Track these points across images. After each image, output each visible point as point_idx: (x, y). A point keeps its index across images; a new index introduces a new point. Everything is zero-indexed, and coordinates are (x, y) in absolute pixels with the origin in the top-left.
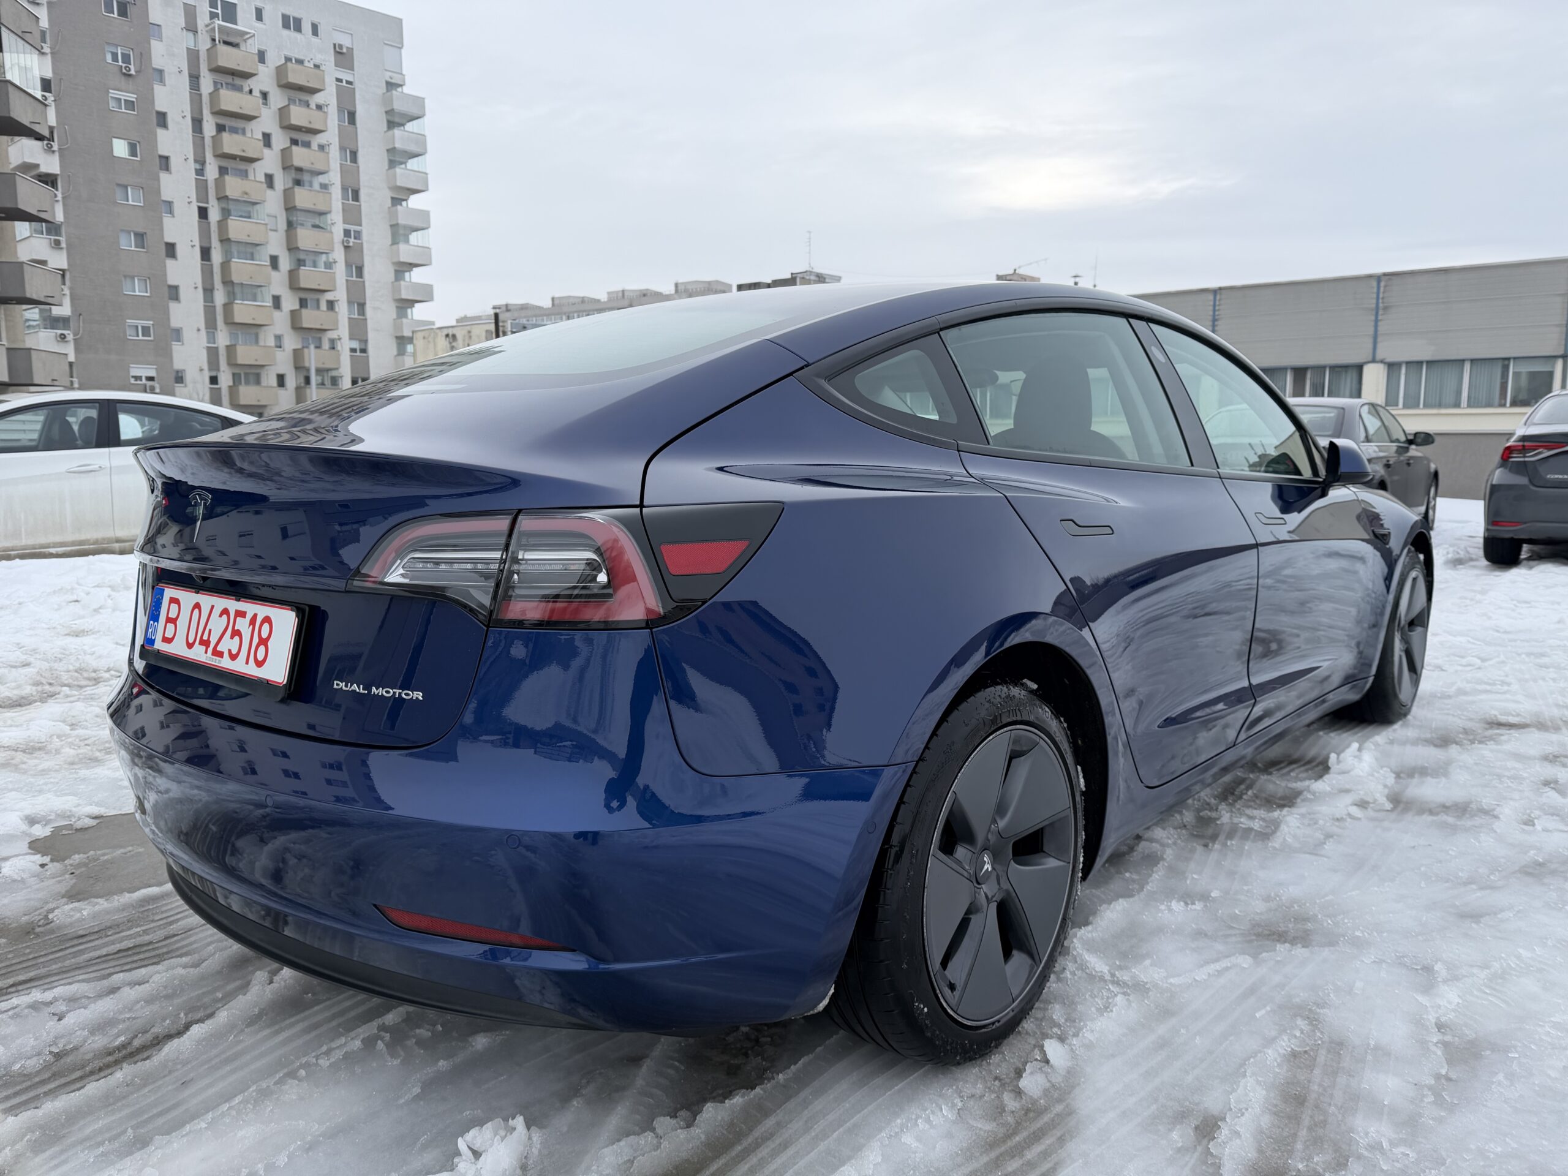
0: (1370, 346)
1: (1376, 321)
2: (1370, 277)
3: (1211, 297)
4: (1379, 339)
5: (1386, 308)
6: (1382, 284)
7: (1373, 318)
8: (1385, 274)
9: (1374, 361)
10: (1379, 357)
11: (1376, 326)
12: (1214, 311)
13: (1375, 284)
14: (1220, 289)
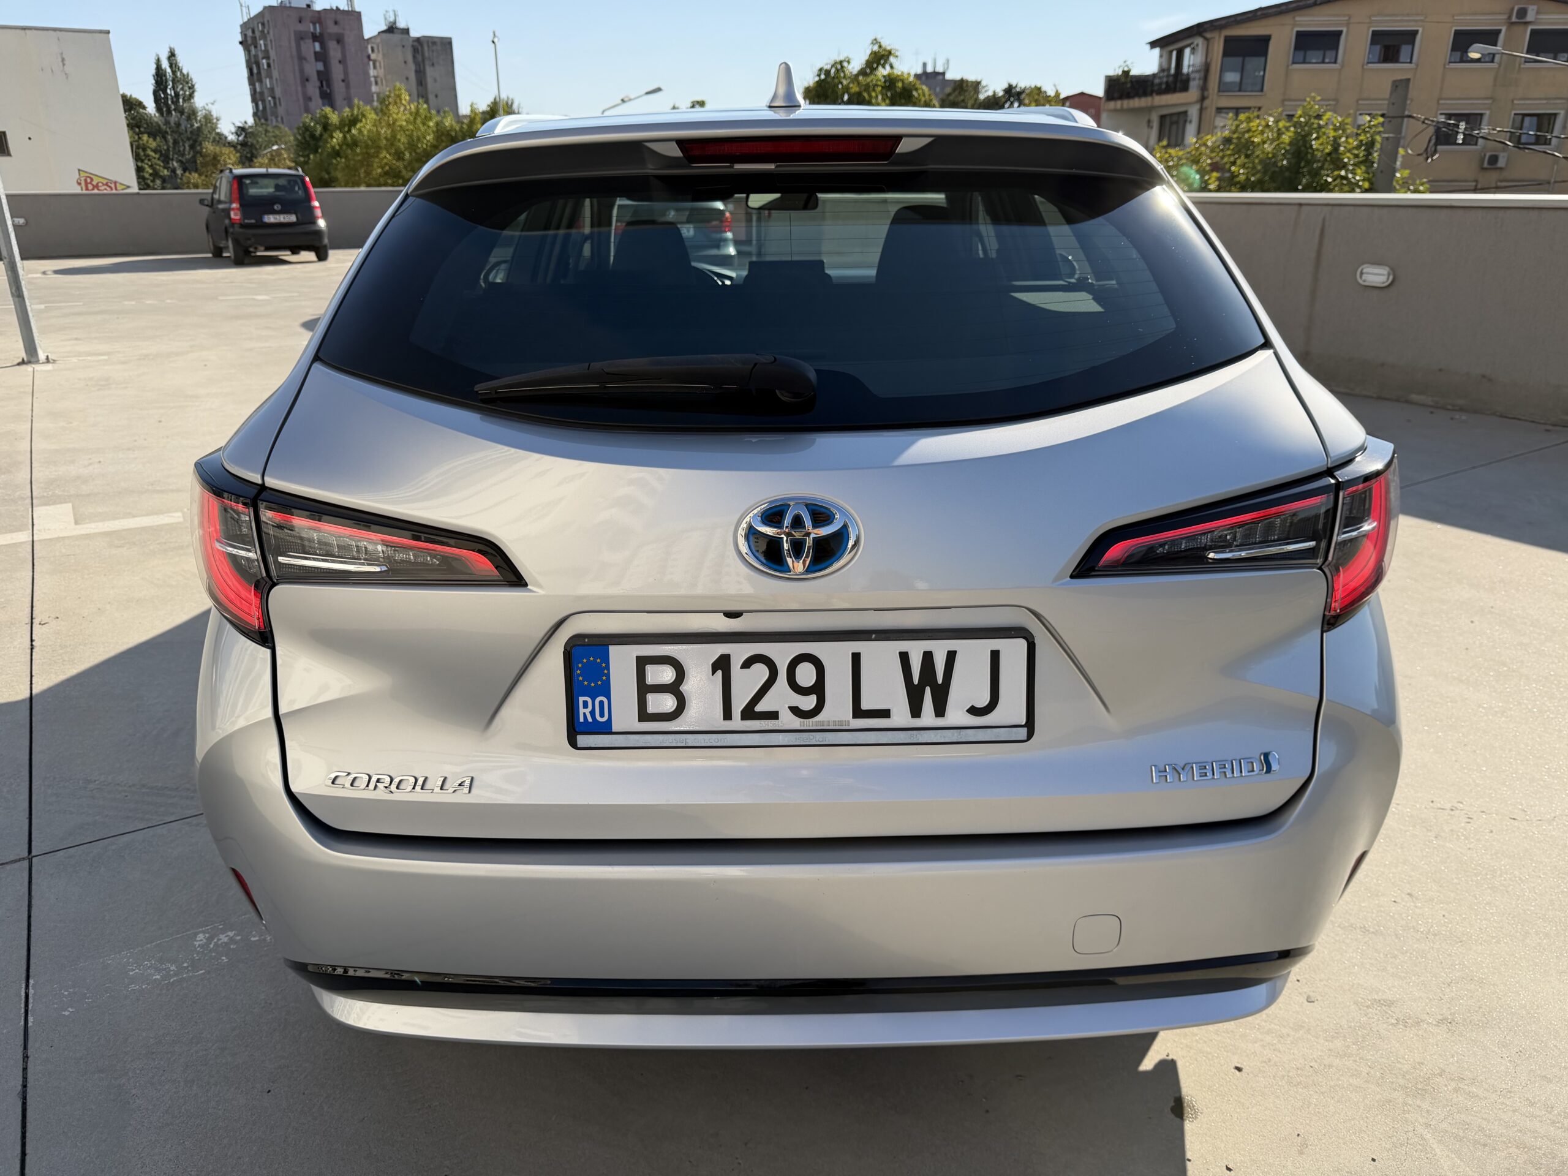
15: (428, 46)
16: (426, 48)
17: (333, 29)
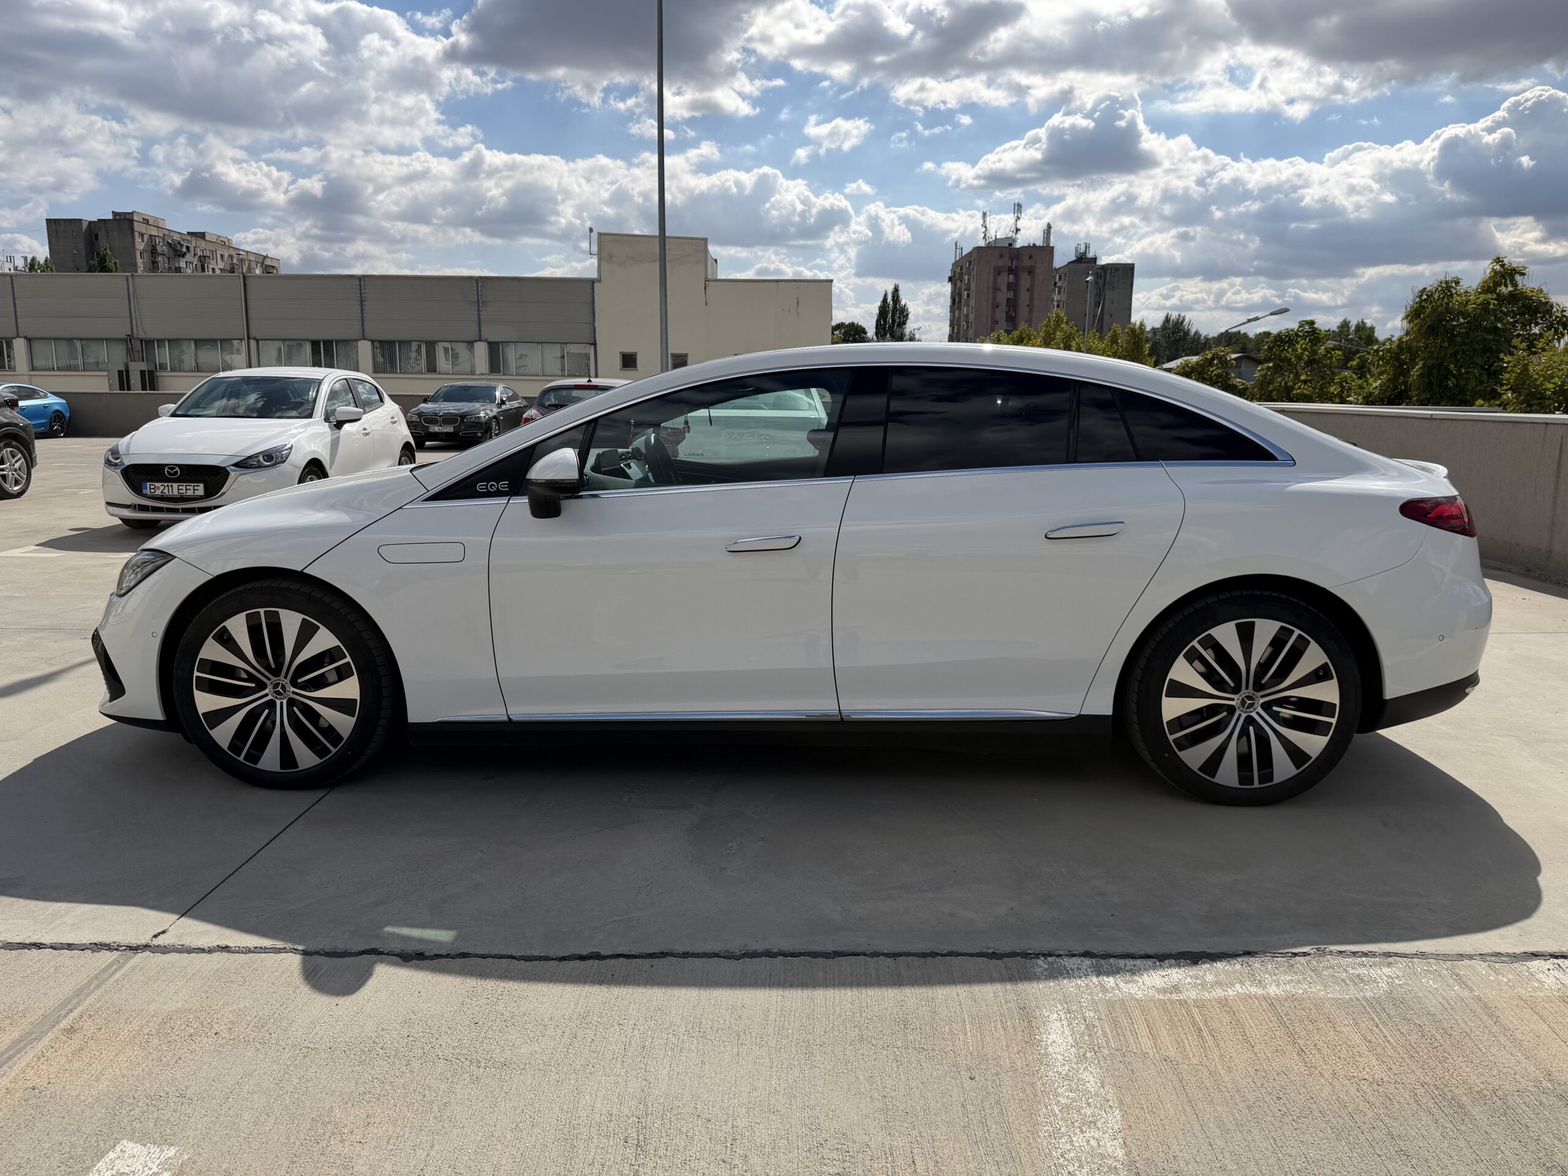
0: (477, 329)
1: (479, 311)
2: (471, 278)
3: (357, 283)
4: (482, 325)
5: (484, 302)
6: (480, 284)
7: (476, 308)
8: (481, 278)
9: (480, 340)
10: (484, 337)
11: (479, 315)
12: (361, 294)
13: (475, 284)
14: (364, 276)
15: (1111, 273)
16: (1108, 274)
17: (1027, 262)
